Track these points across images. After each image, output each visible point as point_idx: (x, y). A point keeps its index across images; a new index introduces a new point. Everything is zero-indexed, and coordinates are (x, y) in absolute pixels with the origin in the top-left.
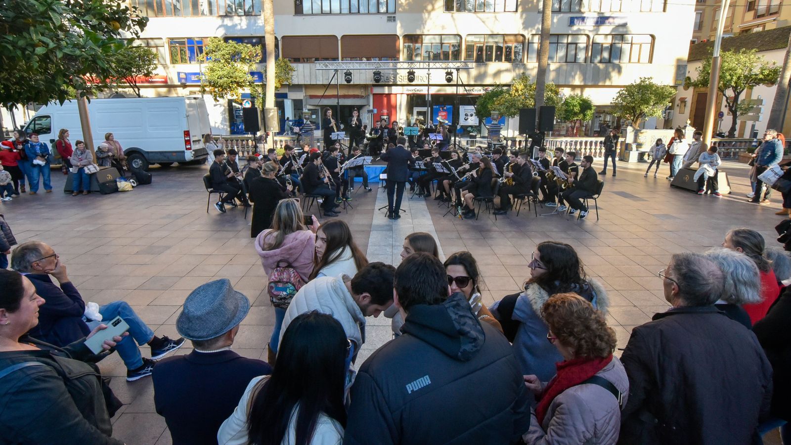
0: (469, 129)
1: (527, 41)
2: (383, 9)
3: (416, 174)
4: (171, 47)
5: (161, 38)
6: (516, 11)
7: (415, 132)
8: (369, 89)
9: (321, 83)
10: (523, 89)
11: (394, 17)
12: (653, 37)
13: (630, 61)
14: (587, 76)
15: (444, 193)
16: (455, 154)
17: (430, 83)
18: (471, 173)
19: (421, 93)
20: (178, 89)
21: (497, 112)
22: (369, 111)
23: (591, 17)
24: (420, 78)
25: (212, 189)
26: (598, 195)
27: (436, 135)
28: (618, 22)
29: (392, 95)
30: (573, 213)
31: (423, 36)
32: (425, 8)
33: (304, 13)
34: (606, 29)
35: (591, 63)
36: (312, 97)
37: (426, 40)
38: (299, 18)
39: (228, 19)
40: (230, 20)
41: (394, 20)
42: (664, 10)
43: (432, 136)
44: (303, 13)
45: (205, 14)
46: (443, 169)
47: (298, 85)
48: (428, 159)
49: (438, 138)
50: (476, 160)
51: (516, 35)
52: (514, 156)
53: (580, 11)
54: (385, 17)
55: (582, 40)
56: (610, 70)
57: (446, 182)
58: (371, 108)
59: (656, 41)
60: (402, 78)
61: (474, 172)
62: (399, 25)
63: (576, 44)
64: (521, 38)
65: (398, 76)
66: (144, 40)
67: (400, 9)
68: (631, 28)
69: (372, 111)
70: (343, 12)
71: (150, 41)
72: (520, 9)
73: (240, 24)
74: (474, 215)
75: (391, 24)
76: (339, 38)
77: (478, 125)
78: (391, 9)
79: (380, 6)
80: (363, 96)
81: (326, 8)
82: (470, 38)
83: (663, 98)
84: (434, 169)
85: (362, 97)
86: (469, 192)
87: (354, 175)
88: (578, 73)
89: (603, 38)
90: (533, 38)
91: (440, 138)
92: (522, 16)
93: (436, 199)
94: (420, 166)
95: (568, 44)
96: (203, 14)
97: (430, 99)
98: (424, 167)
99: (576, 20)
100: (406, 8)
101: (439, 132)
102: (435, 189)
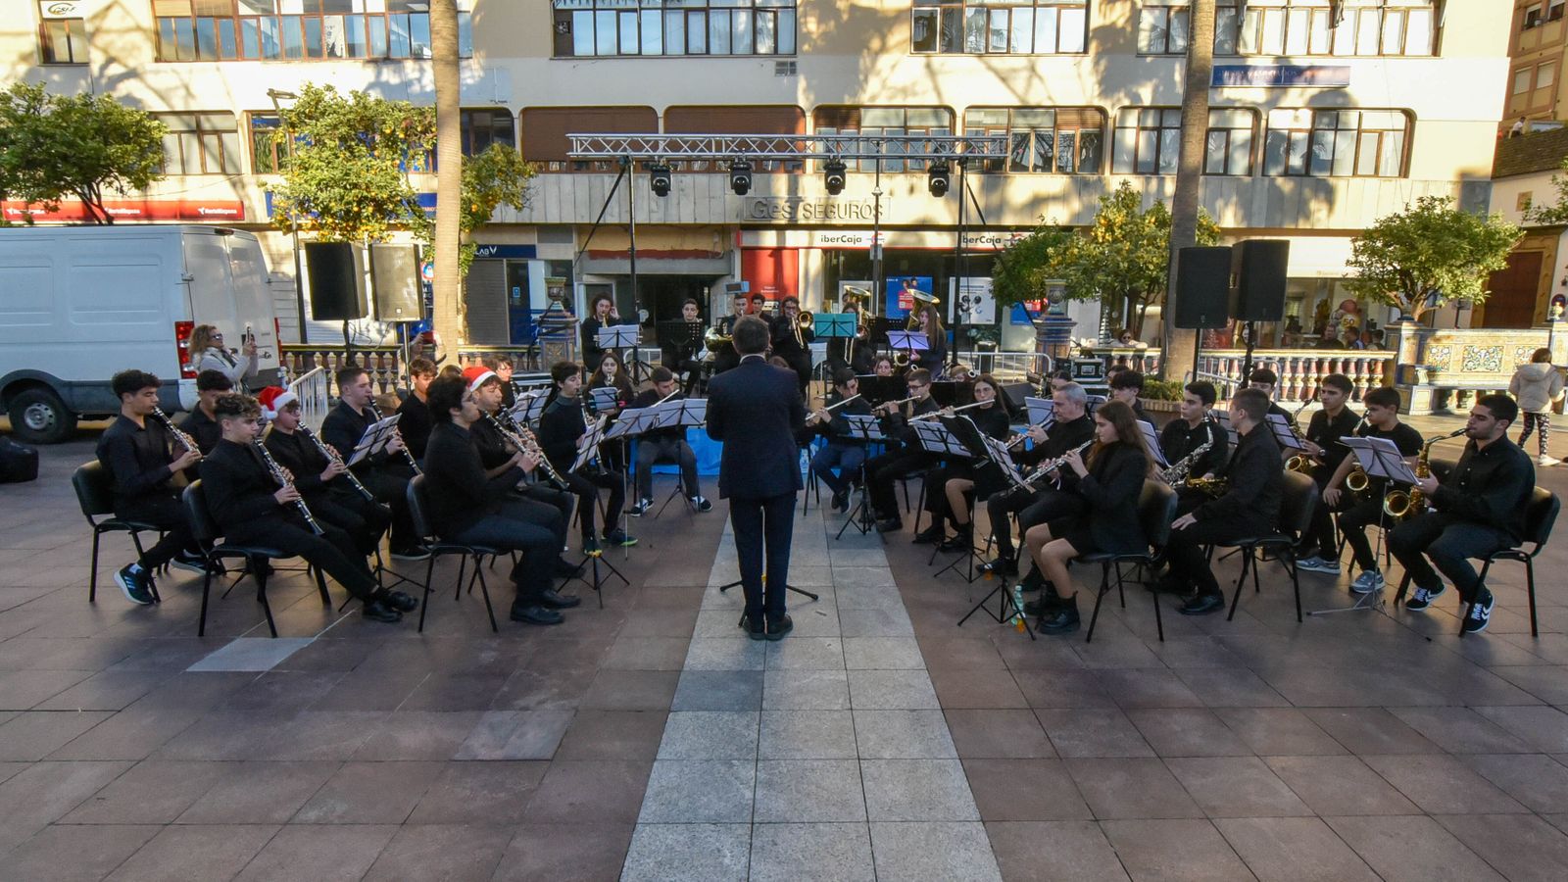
0: (974, 332)
1: (1110, 122)
2: (764, 47)
3: (852, 457)
4: (255, 133)
5: (230, 112)
6: (1086, 51)
7: (848, 327)
8: (733, 236)
9: (617, 222)
10: (1126, 225)
11: (793, 64)
12: (1410, 115)
13: (1355, 174)
14: (1255, 207)
15: (947, 521)
16: (988, 386)
17: (880, 222)
18: (1060, 461)
19: (858, 245)
20: (270, 234)
21: (1062, 282)
22: (730, 288)
23: (1263, 67)
24: (854, 209)
25: (112, 516)
26: (1534, 545)
27: (908, 336)
28: (1325, 79)
29: (785, 252)
30: (1424, 604)
31: (862, 111)
32: (865, 45)
33: (576, 54)
34: (1297, 96)
35: (1263, 175)
36: (595, 255)
37: (870, 120)
38: (563, 66)
39: (392, 67)
40: (395, 72)
41: (793, 72)
42: (1436, 51)
43: (896, 339)
44: (573, 55)
45: (339, 54)
46: (945, 441)
47: (561, 224)
48: (893, 406)
49: (915, 346)
50: (1071, 413)
51: (1081, 110)
52: (1196, 398)
53: (1237, 53)
54: (771, 65)
55: (1242, 122)
56: (1307, 192)
57: (954, 486)
58: (738, 279)
59: (1418, 126)
60: (812, 210)
61: (1074, 458)
62: (802, 83)
63: (1228, 131)
64: (1098, 117)
65: (801, 204)
66: (185, 117)
67: (806, 47)
68: (1357, 93)
69: (738, 287)
70: (669, 51)
71: (202, 118)
72: (1093, 47)
73: (419, 80)
74: (1074, 619)
75: (785, 80)
76: (660, 114)
77: (993, 323)
78: (785, 46)
79: (759, 38)
80: (717, 254)
81: (629, 46)
82: (973, 117)
83: (1491, 247)
84: (913, 438)
85: (714, 255)
86: (1055, 535)
87: (652, 459)
88: (1234, 199)
89: (1292, 117)
90: (1123, 118)
91: (919, 343)
92: (1096, 63)
93: (921, 540)
94: (865, 430)
95: (1209, 131)
96: (332, 53)
97: (880, 257)
98: (878, 435)
99: (1226, 74)
100: (819, 42)
101: (916, 328)
102: (915, 504)
